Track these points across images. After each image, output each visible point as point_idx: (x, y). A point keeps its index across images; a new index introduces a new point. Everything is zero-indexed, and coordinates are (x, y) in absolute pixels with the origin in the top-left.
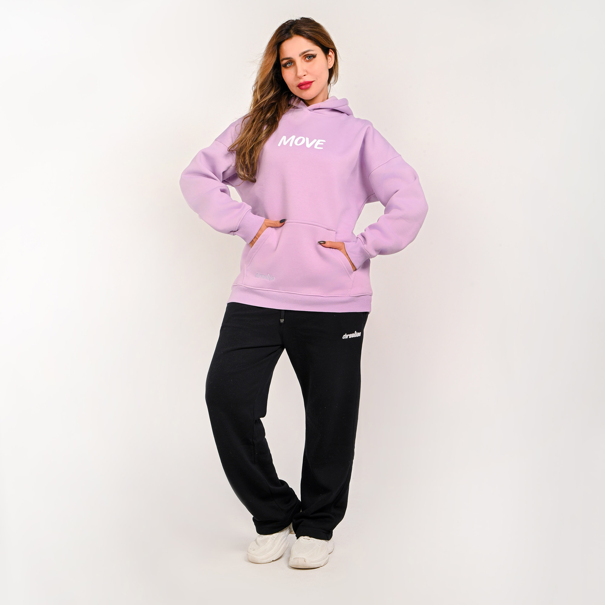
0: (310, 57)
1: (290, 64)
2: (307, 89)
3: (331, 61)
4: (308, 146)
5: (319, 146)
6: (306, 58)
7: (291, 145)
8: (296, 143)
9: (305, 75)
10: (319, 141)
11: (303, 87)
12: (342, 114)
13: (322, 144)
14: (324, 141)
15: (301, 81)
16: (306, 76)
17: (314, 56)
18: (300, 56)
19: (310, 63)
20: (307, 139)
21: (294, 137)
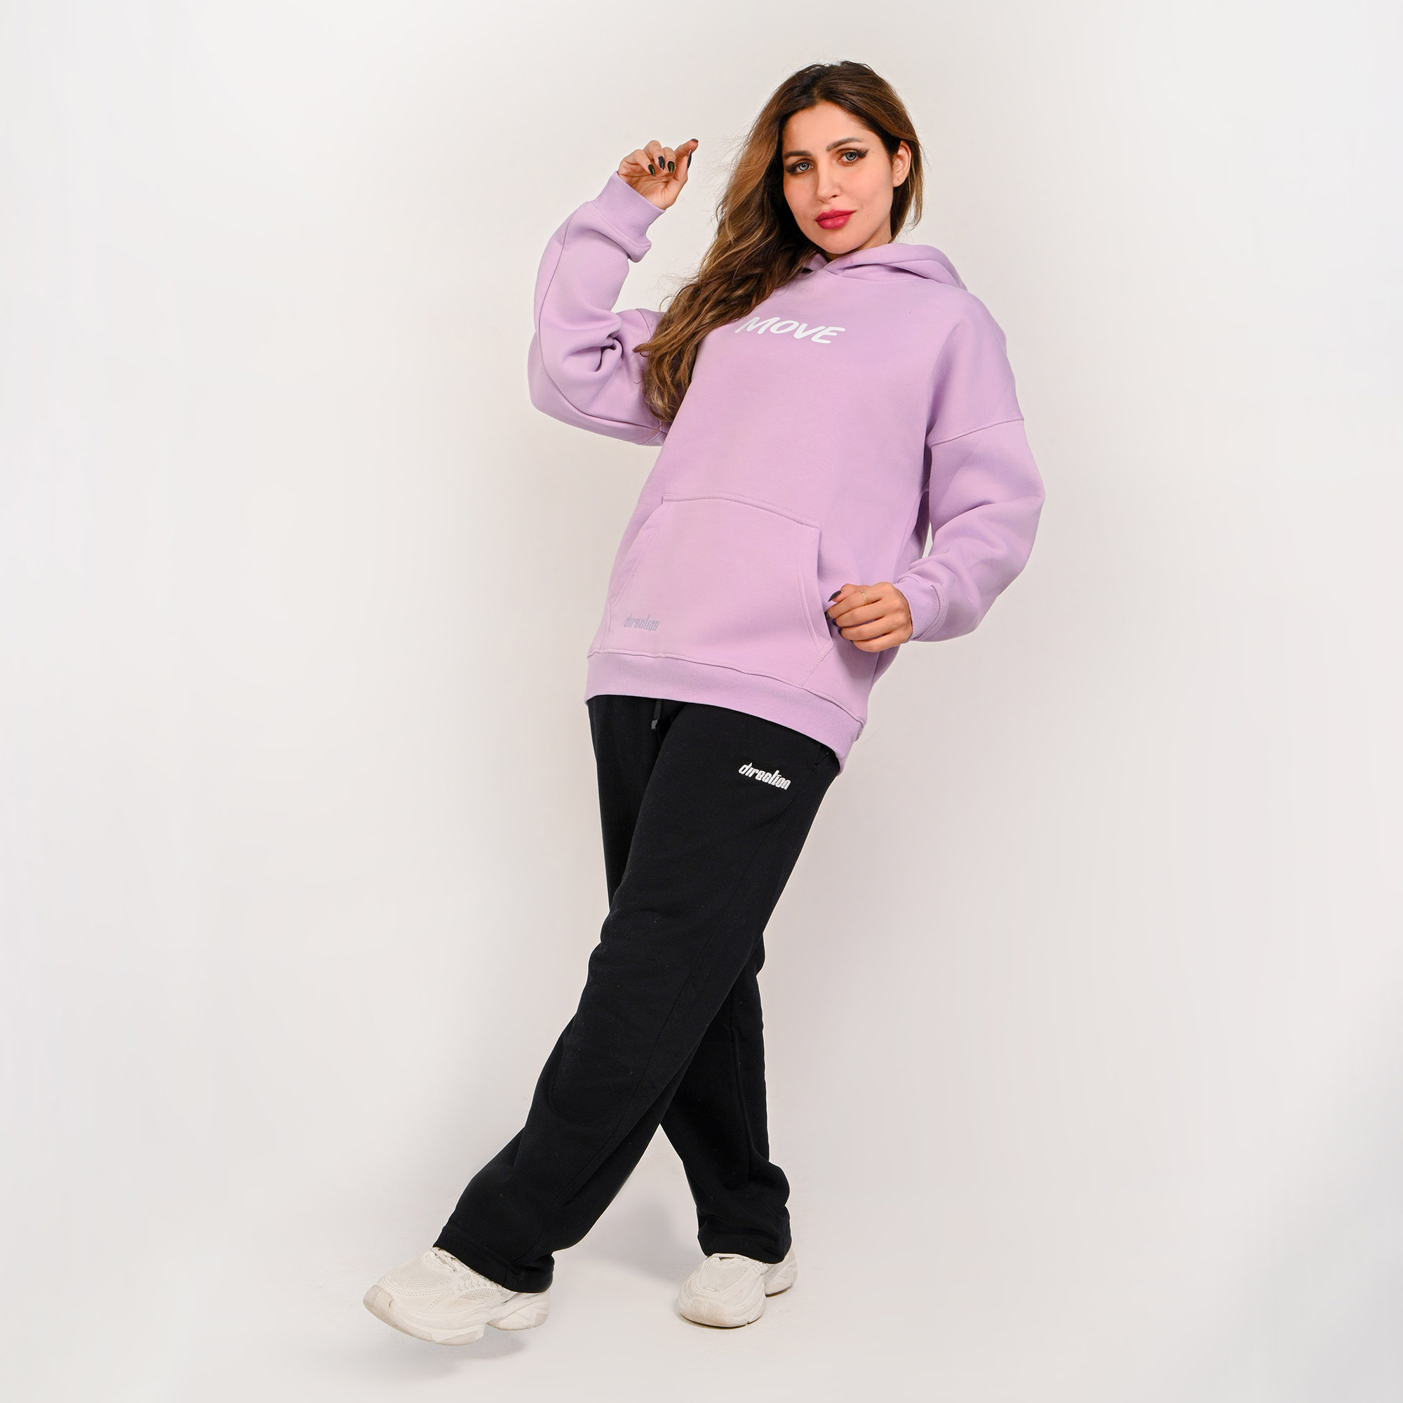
0: (851, 156)
1: (803, 167)
2: (837, 228)
3: (902, 169)
4: (801, 334)
5: (824, 337)
6: (842, 156)
7: (761, 332)
8: (773, 329)
9: (834, 196)
10: (832, 328)
11: (829, 223)
13: (834, 334)
14: (842, 330)
15: (826, 208)
16: (837, 198)
17: (861, 154)
18: (829, 150)
19: (850, 169)
20: (804, 325)
21: (774, 320)
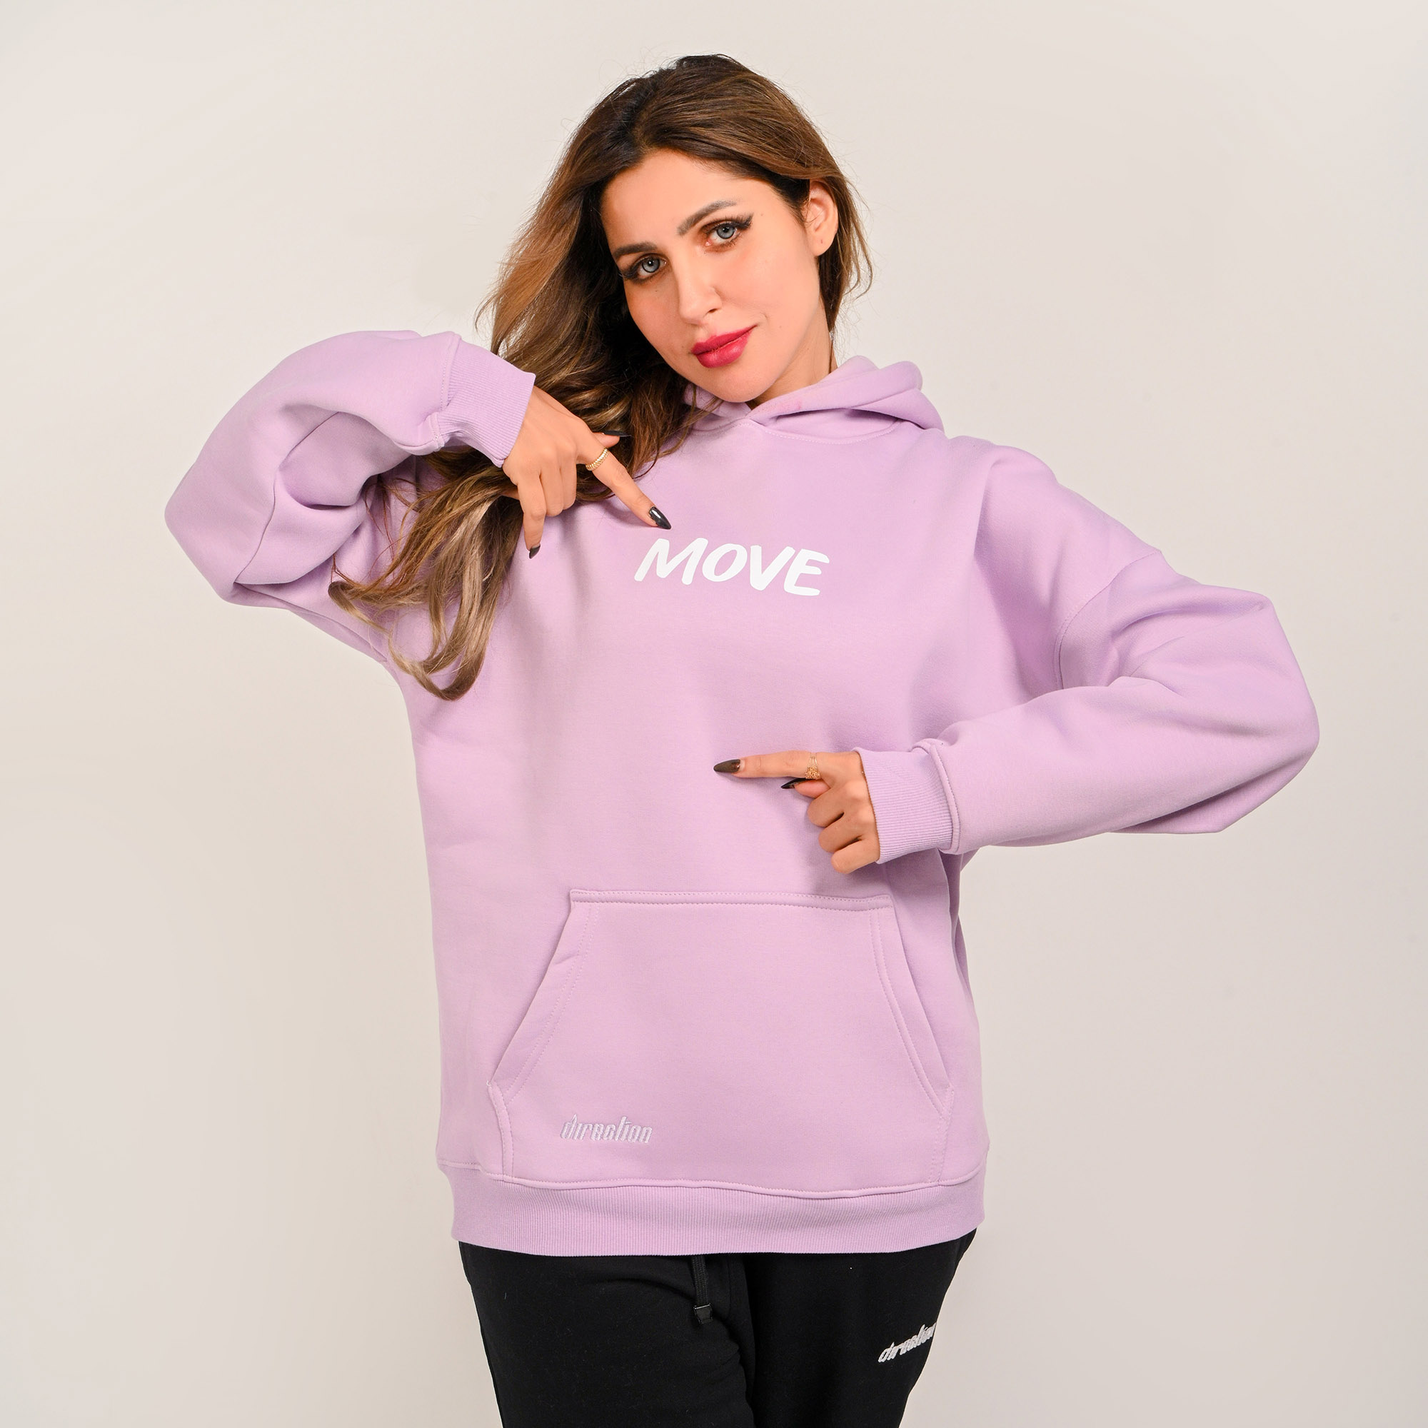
0: (726, 231)
1: (650, 265)
2: (727, 362)
4: (760, 580)
5: (804, 580)
6: (709, 234)
7: (687, 578)
8: (709, 572)
9: (712, 311)
10: (806, 554)
11: (713, 357)
12: (898, 424)
13: (817, 571)
14: (824, 559)
15: (702, 336)
16: (716, 312)
17: (742, 225)
18: (682, 232)
19: (730, 256)
20: (757, 550)
21: (700, 544)
